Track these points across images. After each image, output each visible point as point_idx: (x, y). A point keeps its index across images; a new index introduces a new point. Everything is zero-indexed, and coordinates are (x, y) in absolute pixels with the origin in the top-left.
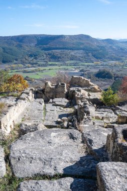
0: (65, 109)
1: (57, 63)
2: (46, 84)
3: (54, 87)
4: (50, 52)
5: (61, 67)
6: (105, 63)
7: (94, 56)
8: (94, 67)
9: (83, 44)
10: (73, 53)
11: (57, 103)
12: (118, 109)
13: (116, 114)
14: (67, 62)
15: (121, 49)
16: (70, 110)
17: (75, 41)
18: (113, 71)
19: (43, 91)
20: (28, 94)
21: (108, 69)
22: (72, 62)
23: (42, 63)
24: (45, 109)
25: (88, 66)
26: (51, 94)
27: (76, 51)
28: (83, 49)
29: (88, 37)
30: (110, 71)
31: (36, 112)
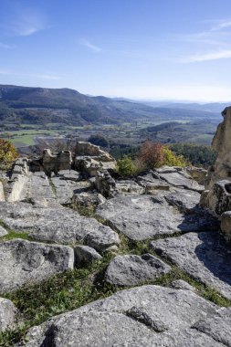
0: (78, 183)
1: (33, 126)
2: (44, 152)
3: (55, 156)
4: (23, 110)
5: (40, 132)
6: (98, 127)
7: (84, 117)
8: (85, 132)
9: (68, 101)
10: (55, 113)
11: (66, 176)
12: (141, 179)
13: (140, 185)
14: (48, 125)
15: (117, 110)
16: (85, 184)
17: (57, 97)
18: (109, 137)
19: (40, 161)
20: (22, 165)
21: (102, 135)
22: (55, 124)
23: (11, 125)
24: (52, 184)
25: (76, 130)
26: (52, 166)
27: (59, 111)
28: (69, 108)
29: (74, 92)
30: (105, 137)
31: (41, 188)
